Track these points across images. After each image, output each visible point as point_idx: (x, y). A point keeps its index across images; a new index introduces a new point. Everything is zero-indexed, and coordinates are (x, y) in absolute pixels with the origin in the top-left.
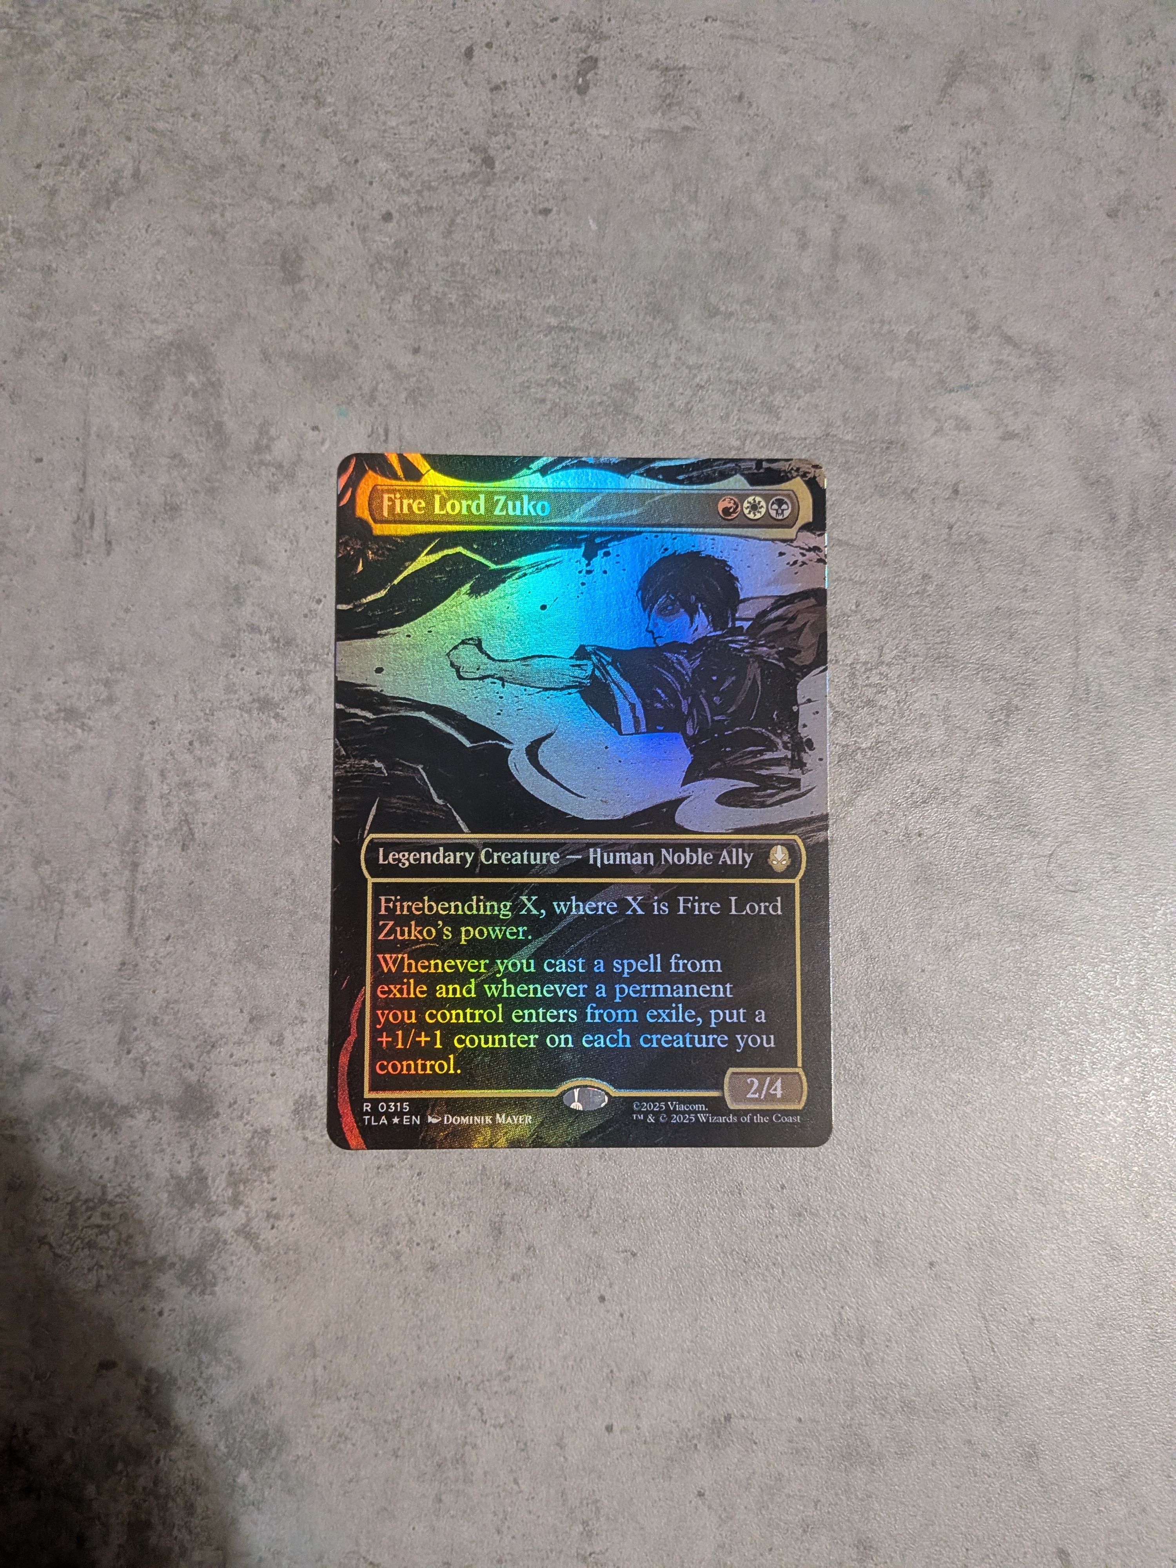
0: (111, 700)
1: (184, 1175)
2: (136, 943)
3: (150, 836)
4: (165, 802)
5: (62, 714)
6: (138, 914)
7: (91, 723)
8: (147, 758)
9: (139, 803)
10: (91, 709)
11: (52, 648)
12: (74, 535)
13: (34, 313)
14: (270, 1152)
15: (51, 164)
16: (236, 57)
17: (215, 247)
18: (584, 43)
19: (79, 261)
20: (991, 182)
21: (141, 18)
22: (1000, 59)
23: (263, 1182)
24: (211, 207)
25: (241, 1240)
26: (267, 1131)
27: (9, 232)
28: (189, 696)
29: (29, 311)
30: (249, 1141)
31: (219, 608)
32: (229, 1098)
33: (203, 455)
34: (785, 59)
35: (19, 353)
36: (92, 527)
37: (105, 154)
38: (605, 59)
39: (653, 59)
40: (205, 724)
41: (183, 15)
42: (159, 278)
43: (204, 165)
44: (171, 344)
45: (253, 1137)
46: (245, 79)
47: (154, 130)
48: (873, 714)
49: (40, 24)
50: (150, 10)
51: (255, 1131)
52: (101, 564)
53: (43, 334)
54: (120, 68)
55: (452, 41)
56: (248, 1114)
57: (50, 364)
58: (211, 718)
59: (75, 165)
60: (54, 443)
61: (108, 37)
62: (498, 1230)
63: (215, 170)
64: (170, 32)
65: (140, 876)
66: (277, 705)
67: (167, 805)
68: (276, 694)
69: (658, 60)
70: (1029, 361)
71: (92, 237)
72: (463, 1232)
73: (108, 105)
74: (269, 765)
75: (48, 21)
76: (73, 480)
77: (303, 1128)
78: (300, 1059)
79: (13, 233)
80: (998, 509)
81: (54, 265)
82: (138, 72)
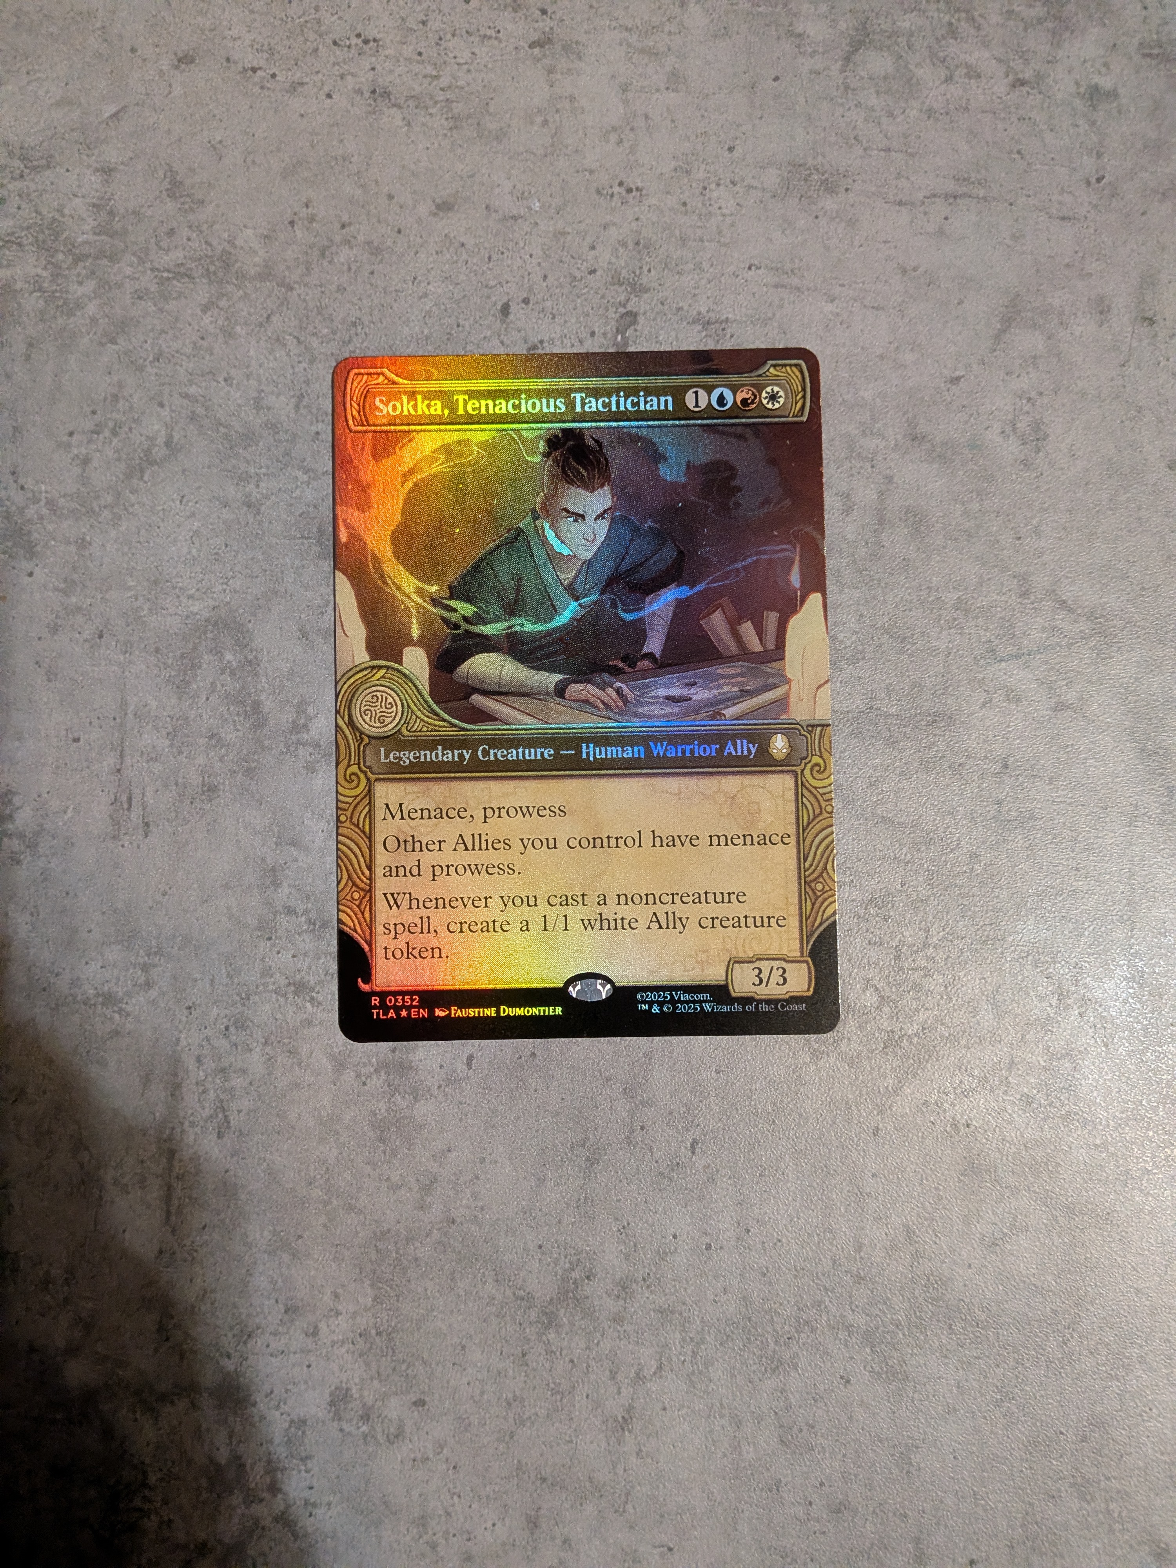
0: (148, 985)
1: (223, 1462)
2: (173, 1232)
3: (187, 1123)
4: (201, 1089)
5: (100, 999)
6: (175, 1203)
7: (129, 1008)
8: (183, 1043)
9: (175, 1089)
10: (129, 994)
11: (90, 931)
12: (111, 817)
13: (69, 586)
14: (306, 1440)
15: (84, 432)
16: (268, 317)
17: (250, 517)
18: (622, 298)
19: (113, 533)
20: (1046, 436)
21: (174, 278)
22: (1056, 302)
23: (300, 1471)
24: (245, 478)
25: (279, 1526)
26: (304, 1422)
27: (42, 503)
28: (225, 980)
29: (62, 586)
30: (287, 1430)
31: (256, 891)
32: (266, 1388)
33: (240, 734)
34: (829, 308)
35: (54, 629)
36: (129, 809)
37: (137, 421)
38: (645, 313)
39: (695, 313)
40: (240, 1009)
41: (215, 273)
42: (194, 551)
43: (237, 432)
44: (207, 620)
45: (290, 1426)
46: (278, 340)
47: (187, 396)
48: (919, 999)
49: (73, 287)
50: (182, 270)
51: (292, 1421)
52: (138, 847)
53: (79, 609)
54: (152, 330)
55: (489, 297)
56: (285, 1404)
57: (85, 641)
58: (247, 1003)
59: (107, 433)
60: (91, 723)
61: (140, 298)
62: (533, 1523)
63: (249, 438)
64: (202, 292)
65: (177, 1164)
66: (312, 989)
67: (204, 1092)
68: (312, 978)
69: (699, 313)
70: (1084, 626)
71: (126, 509)
72: (499, 1525)
73: (141, 369)
74: (304, 1051)
75: (80, 283)
76: (111, 760)
77: (339, 1420)
78: (336, 1351)
79: (47, 503)
80: (1051, 784)
81: (88, 538)
82: (171, 333)
